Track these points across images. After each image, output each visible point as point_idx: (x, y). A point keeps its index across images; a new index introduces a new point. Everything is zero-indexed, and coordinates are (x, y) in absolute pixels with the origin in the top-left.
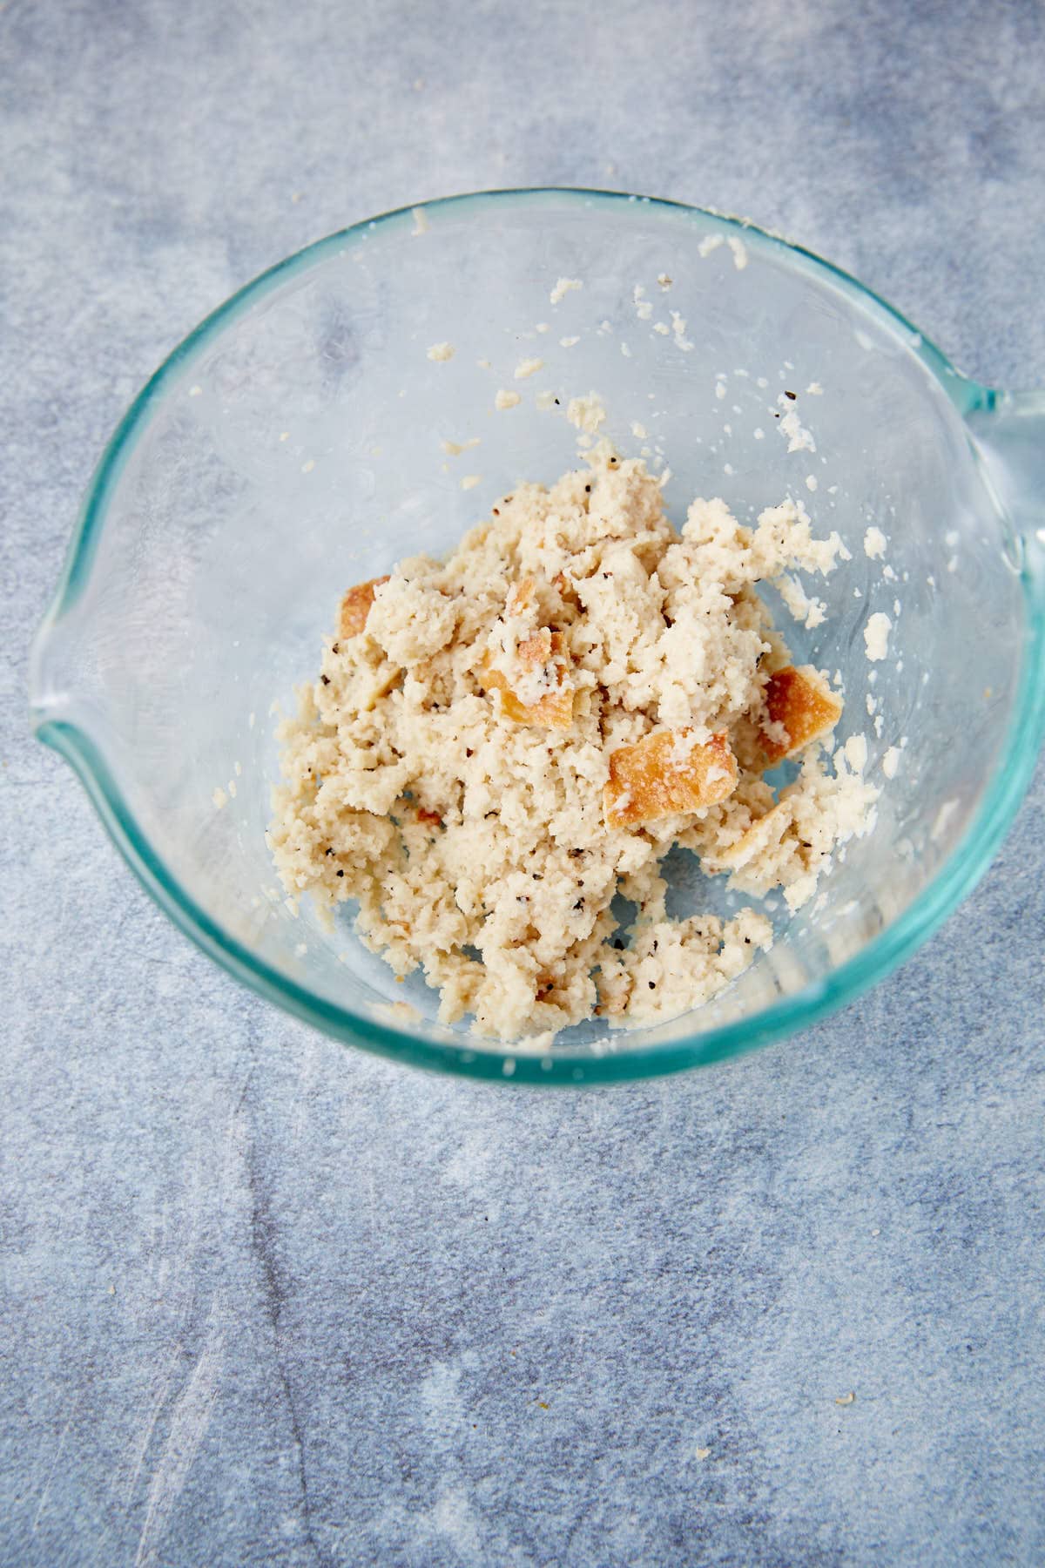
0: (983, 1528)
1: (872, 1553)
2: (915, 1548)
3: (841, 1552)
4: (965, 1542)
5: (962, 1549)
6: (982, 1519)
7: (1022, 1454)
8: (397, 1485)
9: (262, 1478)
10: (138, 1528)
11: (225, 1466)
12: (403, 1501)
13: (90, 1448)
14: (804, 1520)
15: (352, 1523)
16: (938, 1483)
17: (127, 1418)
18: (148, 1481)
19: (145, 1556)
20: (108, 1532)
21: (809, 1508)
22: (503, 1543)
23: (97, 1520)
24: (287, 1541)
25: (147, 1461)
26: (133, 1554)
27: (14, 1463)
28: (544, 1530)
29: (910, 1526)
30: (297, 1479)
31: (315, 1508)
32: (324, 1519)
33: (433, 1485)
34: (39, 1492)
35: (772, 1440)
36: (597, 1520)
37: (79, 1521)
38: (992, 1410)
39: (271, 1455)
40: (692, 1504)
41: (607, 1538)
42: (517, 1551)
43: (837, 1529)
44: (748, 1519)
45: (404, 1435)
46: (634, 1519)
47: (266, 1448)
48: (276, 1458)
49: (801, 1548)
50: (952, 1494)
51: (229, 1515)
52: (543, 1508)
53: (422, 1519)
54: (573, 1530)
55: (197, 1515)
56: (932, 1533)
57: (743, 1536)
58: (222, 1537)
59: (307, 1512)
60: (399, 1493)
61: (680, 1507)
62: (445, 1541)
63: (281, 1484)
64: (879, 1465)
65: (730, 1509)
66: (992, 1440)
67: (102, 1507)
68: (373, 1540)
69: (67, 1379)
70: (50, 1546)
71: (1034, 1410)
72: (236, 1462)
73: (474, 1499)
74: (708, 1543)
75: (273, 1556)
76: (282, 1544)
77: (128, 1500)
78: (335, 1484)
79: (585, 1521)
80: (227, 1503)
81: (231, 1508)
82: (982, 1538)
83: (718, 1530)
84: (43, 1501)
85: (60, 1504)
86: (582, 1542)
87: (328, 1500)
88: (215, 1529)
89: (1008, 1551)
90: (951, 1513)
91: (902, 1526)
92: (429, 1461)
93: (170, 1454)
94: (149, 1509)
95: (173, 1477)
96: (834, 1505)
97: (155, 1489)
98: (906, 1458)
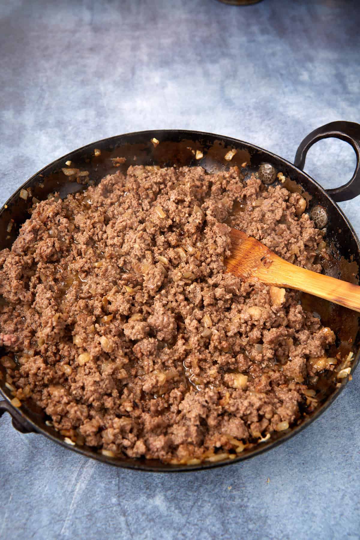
0: (307, 513)
1: (276, 518)
2: (287, 518)
3: (267, 517)
4: (302, 517)
5: (301, 519)
6: (306, 511)
7: (317, 493)
8: (144, 491)
9: (107, 486)
10: (72, 498)
11: (97, 483)
12: (146, 495)
13: (61, 475)
14: (257, 508)
15: (131, 501)
16: (294, 499)
17: (72, 468)
18: (76, 485)
19: (73, 506)
20: (63, 499)
21: (258, 504)
22: (173, 509)
23: (61, 495)
24: (113, 504)
25: (76, 480)
26: (70, 505)
27: (40, 478)
28: (185, 506)
29: (286, 512)
30: (117, 487)
31: (122, 496)
32: (123, 499)
33: (154, 491)
34: (45, 486)
35: (249, 485)
36: (199, 504)
37: (56, 495)
38: (309, 480)
39: (110, 480)
40: (226, 501)
41: (202, 509)
42: (177, 511)
43: (266, 511)
44: (241, 506)
45: (147, 477)
46: (210, 504)
47: (109, 478)
48: (112, 482)
49: (256, 515)
50: (298, 503)
51: (97, 496)
52: (184, 500)
53: (151, 501)
54: (192, 506)
55: (88, 495)
56: (292, 514)
57: (240, 511)
58: (95, 502)
59: (119, 497)
60: (145, 493)
61: (223, 502)
62: (156, 507)
63: (113, 488)
64: (278, 494)
65: (236, 503)
66: (310, 489)
67: (63, 491)
68: (136, 505)
69: (57, 456)
70: (47, 501)
71: (321, 481)
72: (100, 482)
73: (165, 496)
74: (230, 512)
75: (109, 508)
76: (111, 505)
77: (70, 490)
78: (127, 489)
79: (196, 504)
80: (97, 493)
81: (98, 494)
82: (306, 516)
83: (233, 509)
84: (46, 489)
85: (51, 490)
86: (195, 509)
87: (125, 494)
88: (93, 500)
89: (314, 520)
90: (298, 508)
91: (284, 511)
92: (154, 485)
93: (83, 478)
94: (75, 493)
95: (83, 485)
96: (265, 504)
97: (78, 487)
98: (285, 492)
